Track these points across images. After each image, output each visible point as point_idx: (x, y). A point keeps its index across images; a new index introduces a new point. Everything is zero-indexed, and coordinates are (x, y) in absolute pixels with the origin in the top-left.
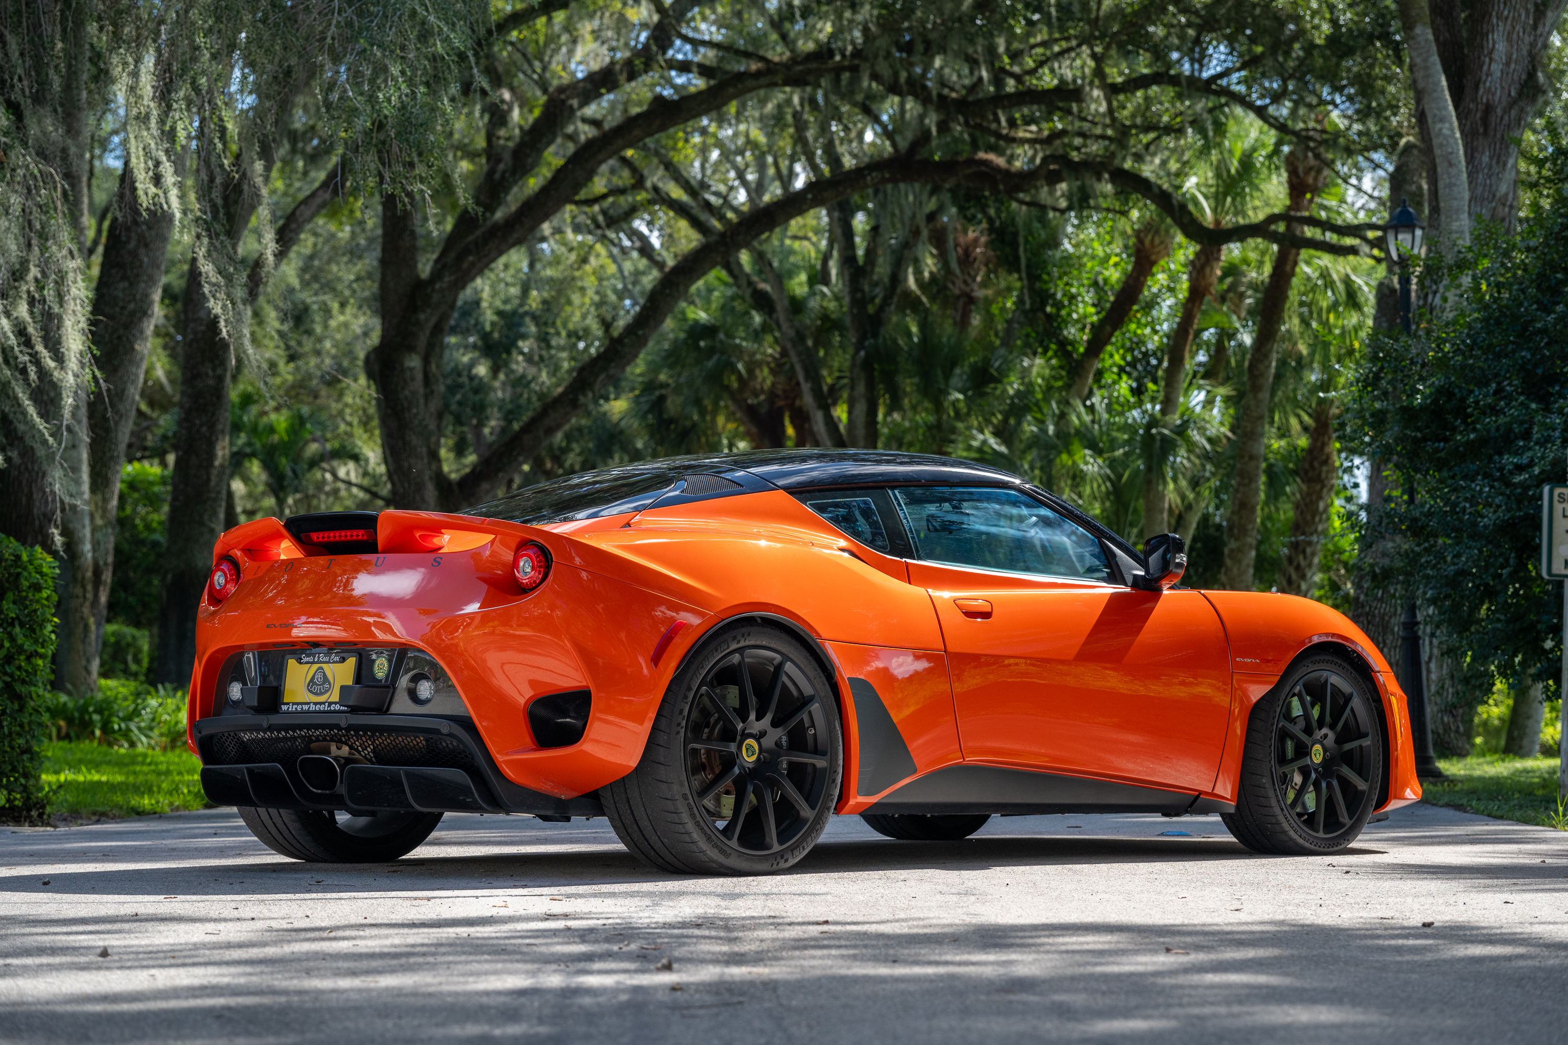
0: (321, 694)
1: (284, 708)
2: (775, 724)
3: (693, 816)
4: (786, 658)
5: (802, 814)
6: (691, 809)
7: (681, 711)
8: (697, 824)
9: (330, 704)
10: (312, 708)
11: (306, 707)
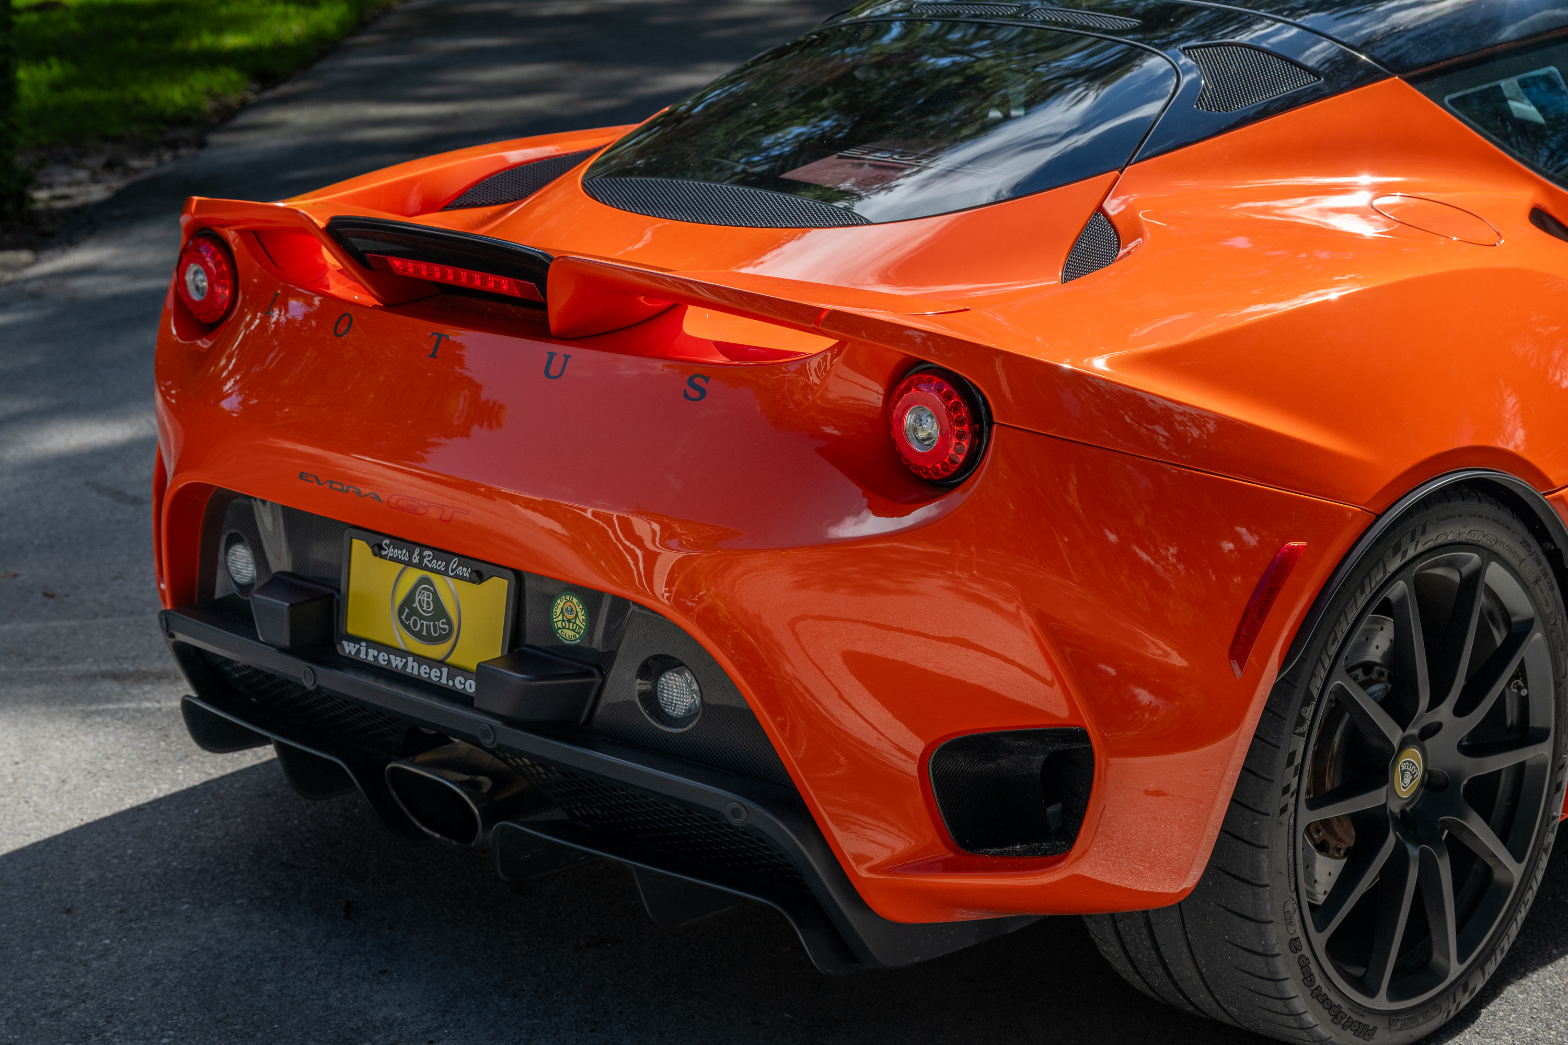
0: (429, 639)
1: (349, 648)
2: (1461, 710)
3: (1308, 979)
4: (1490, 555)
5: (1498, 875)
6: (1304, 966)
7: (1292, 756)
8: (1317, 994)
9: (455, 670)
10: (412, 668)
11: (397, 662)
